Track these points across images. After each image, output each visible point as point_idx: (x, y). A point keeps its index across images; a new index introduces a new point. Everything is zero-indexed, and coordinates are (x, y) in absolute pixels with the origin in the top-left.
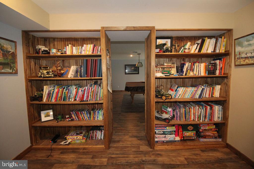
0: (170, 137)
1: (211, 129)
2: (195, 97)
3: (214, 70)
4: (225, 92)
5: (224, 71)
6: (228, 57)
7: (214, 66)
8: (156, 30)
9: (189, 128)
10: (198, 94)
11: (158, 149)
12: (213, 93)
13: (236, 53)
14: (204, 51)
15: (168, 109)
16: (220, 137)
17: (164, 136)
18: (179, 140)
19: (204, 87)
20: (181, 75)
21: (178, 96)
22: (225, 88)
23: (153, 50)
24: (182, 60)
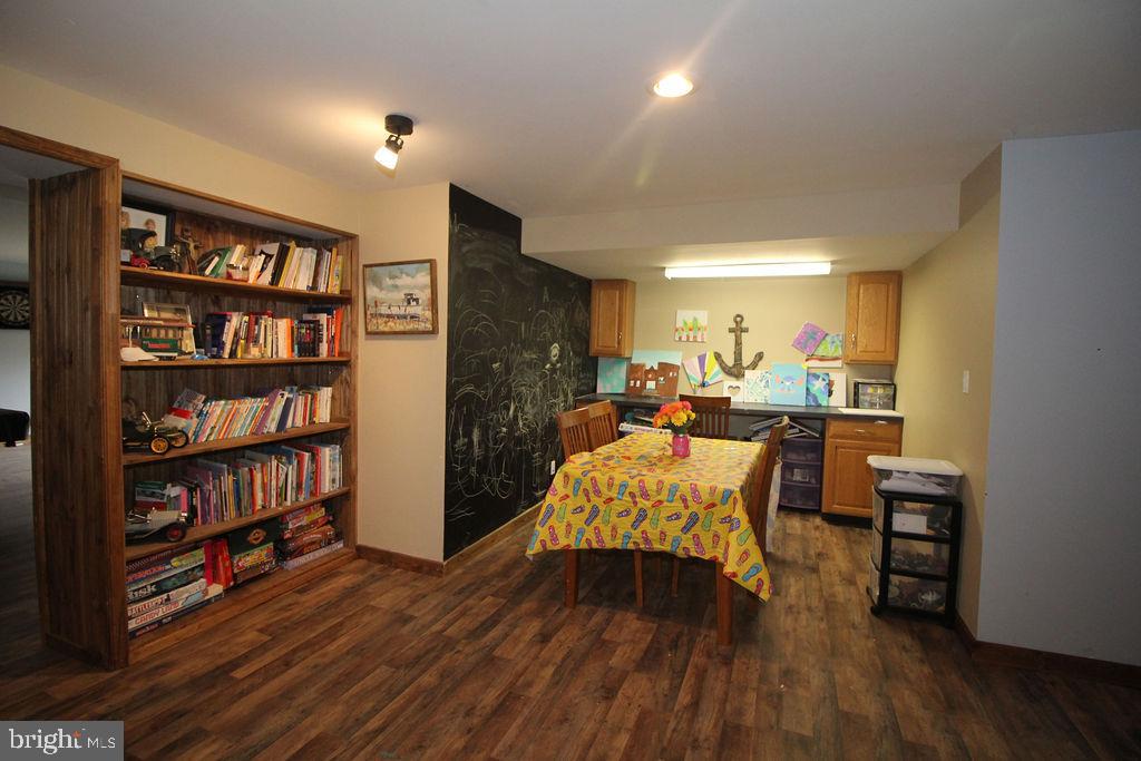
0: (187, 595)
1: (315, 522)
2: (265, 431)
3: (314, 342)
4: (345, 404)
5: (341, 346)
6: (349, 307)
7: (314, 329)
8: (124, 177)
9: (251, 538)
10: (273, 420)
11: (147, 654)
12: (313, 413)
13: (368, 302)
14: (286, 283)
15: (166, 492)
16: (338, 537)
17: (165, 596)
18: (221, 594)
19: (291, 396)
20: (213, 357)
21: (208, 432)
22: (345, 392)
23: (113, 253)
24: (209, 300)
